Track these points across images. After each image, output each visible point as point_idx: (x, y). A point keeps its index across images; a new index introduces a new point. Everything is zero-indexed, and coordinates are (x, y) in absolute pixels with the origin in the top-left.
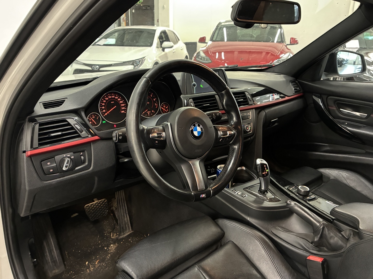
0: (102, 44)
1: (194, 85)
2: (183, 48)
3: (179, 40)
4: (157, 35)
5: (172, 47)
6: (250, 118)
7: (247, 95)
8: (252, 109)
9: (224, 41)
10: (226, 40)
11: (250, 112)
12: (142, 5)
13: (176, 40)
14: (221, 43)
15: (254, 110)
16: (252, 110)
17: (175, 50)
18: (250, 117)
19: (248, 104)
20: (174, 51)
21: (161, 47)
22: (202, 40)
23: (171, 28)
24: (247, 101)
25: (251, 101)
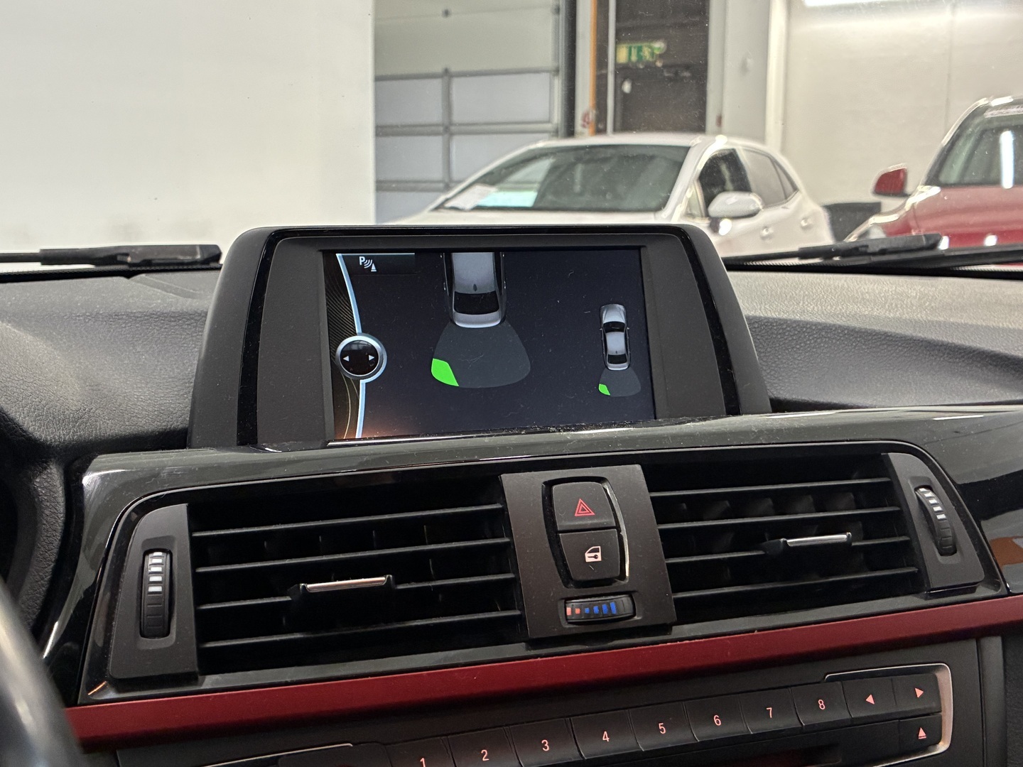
0: (469, 206)
1: (361, 360)
2: (810, 221)
3: (795, 189)
4: (693, 166)
5: (751, 215)
6: (942, 747)
7: (907, 485)
8: (978, 634)
9: (997, 182)
10: (1007, 179)
11: (945, 678)
12: (659, 64)
13: (783, 191)
14: (986, 193)
15: (994, 646)
16: (973, 643)
17: (771, 231)
18: (935, 738)
19: (914, 583)
20: (765, 233)
21: (707, 215)
22: (892, 184)
23: (772, 146)
24: (906, 552)
25: (948, 549)
